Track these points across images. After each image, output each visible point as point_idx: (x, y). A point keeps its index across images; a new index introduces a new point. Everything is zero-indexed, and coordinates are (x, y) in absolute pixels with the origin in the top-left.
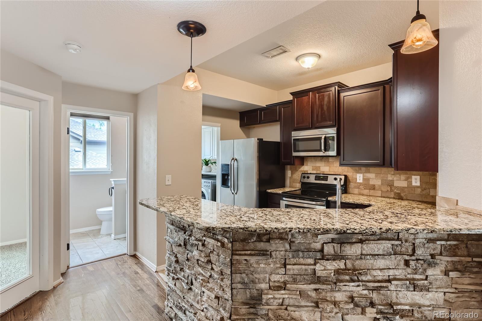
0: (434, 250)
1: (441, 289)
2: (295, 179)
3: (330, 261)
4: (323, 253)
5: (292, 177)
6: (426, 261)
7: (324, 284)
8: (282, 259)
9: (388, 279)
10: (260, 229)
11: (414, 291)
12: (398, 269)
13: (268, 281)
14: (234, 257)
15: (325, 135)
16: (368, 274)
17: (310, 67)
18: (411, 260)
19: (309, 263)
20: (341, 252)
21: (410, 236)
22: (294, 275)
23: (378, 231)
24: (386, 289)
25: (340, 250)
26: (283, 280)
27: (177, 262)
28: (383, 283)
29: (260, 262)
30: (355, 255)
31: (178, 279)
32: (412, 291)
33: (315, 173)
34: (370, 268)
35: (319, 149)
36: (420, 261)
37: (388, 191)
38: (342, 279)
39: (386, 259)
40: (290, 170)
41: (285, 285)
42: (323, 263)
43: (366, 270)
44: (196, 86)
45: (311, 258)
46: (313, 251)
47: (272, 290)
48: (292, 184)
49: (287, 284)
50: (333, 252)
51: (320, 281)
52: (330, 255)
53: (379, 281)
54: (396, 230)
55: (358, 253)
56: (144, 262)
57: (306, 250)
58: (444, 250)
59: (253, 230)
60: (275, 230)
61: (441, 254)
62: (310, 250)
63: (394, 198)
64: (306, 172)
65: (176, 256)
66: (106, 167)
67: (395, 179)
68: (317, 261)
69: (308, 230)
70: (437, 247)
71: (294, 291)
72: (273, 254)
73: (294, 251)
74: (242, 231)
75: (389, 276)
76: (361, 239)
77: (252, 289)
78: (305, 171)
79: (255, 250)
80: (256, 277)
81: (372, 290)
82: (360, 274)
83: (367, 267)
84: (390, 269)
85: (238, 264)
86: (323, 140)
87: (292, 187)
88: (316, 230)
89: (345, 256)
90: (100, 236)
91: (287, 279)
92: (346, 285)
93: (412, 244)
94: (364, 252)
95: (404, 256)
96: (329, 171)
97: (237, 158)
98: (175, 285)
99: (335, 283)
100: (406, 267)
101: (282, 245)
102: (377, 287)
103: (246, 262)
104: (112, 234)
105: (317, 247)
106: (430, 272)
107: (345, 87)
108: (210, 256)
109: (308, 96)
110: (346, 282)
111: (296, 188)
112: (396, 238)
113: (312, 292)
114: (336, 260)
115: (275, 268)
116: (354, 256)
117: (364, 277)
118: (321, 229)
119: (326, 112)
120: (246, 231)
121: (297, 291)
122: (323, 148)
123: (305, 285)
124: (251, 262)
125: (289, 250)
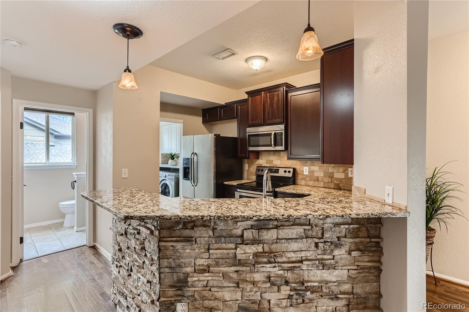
0: (340, 233)
1: (345, 267)
2: (252, 172)
3: (249, 245)
4: (243, 238)
5: (249, 170)
6: (333, 243)
7: (244, 266)
8: (206, 244)
9: (301, 260)
10: (175, 217)
11: (323, 269)
12: (310, 251)
13: (193, 265)
14: (160, 244)
15: (274, 132)
16: (283, 256)
17: (258, 68)
18: (320, 242)
19: (230, 247)
20: (259, 237)
21: (319, 221)
22: (217, 259)
23: (281, 218)
24: (299, 269)
25: (258, 235)
26: (207, 264)
27: (120, 250)
28: (296, 263)
29: (186, 247)
30: (272, 240)
31: (120, 266)
32: (321, 270)
33: (269, 166)
34: (285, 250)
35: (270, 144)
36: (327, 243)
37: (329, 182)
38: (261, 261)
39: (298, 242)
40: (247, 163)
41: (209, 268)
42: (243, 247)
43: (281, 253)
44: (133, 86)
45: (232, 243)
46: (235, 237)
47: (197, 273)
48: (249, 176)
49: (211, 267)
50: (251, 237)
51: (241, 264)
52: (249, 240)
53: (293, 262)
54: (297, 216)
55: (274, 238)
56: (102, 253)
57: (228, 236)
58: (348, 233)
59: (168, 218)
60: (188, 218)
61: (345, 237)
62: (232, 236)
63: (334, 189)
64: (261, 166)
65: (119, 245)
66: (71, 161)
67: (335, 171)
68: (237, 245)
69: (218, 217)
70: (342, 230)
71: (217, 273)
72: (198, 240)
73: (217, 237)
74: (159, 219)
75: (302, 257)
76: (277, 225)
77: (179, 273)
78: (260, 164)
79: (181, 236)
80: (182, 261)
81: (287, 270)
82: (275, 256)
83: (282, 250)
84: (303, 251)
85: (165, 250)
86: (273, 135)
87: (249, 180)
88: (226, 217)
89: (262, 240)
90: (63, 229)
91: (210, 262)
92: (263, 267)
93: (321, 229)
94: (280, 237)
95: (314, 239)
96: (281, 164)
97: (196, 152)
98: (119, 272)
99: (254, 265)
100: (316, 249)
101: (205, 232)
102: (291, 267)
103: (173, 248)
104: (74, 226)
105: (238, 233)
106: (336, 252)
107: (293, 87)
108: (144, 244)
109: (260, 95)
110: (263, 264)
111: (252, 180)
112: (308, 223)
113: (234, 273)
114: (254, 244)
115: (200, 253)
116: (270, 241)
117: (280, 259)
118: (230, 216)
119: (276, 111)
120: (162, 219)
121: (220, 273)
122: (273, 143)
123: (226, 268)
124: (178, 248)
125: (213, 237)
